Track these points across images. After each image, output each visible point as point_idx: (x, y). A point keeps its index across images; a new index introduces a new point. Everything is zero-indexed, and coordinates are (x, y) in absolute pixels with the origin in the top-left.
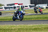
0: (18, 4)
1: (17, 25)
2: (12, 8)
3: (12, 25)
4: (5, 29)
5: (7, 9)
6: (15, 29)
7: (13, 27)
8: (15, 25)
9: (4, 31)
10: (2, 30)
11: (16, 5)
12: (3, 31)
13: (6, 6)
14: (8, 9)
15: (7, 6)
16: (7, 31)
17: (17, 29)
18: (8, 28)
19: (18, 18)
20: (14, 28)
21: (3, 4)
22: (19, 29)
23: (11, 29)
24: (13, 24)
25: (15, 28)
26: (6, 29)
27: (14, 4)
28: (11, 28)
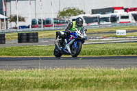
0: (123, 10)
1: (122, 69)
2: (106, 19)
3: (106, 70)
4: (85, 81)
5: (93, 22)
6: (114, 81)
7: (109, 75)
8: (114, 69)
9: (83, 87)
10: (78, 83)
11: (119, 13)
12: (80, 85)
13: (89, 15)
14: (96, 23)
15: (93, 13)
16: (91, 86)
17: (120, 81)
18: (94, 77)
19: (67, 50)
20: (111, 78)
21: (80, 9)
22: (126, 81)
23: (105, 81)
24: (109, 66)
25: (114, 76)
26: (90, 80)
27: (112, 10)
28: (102, 78)
